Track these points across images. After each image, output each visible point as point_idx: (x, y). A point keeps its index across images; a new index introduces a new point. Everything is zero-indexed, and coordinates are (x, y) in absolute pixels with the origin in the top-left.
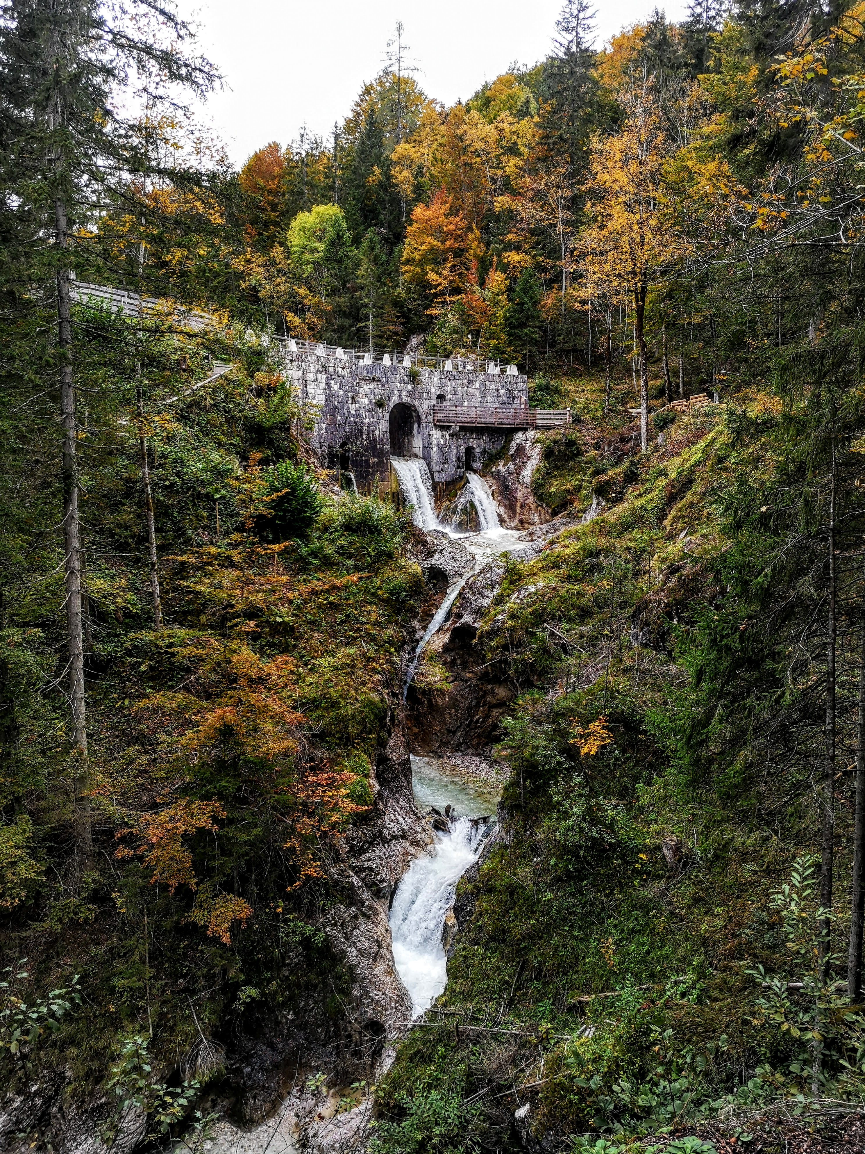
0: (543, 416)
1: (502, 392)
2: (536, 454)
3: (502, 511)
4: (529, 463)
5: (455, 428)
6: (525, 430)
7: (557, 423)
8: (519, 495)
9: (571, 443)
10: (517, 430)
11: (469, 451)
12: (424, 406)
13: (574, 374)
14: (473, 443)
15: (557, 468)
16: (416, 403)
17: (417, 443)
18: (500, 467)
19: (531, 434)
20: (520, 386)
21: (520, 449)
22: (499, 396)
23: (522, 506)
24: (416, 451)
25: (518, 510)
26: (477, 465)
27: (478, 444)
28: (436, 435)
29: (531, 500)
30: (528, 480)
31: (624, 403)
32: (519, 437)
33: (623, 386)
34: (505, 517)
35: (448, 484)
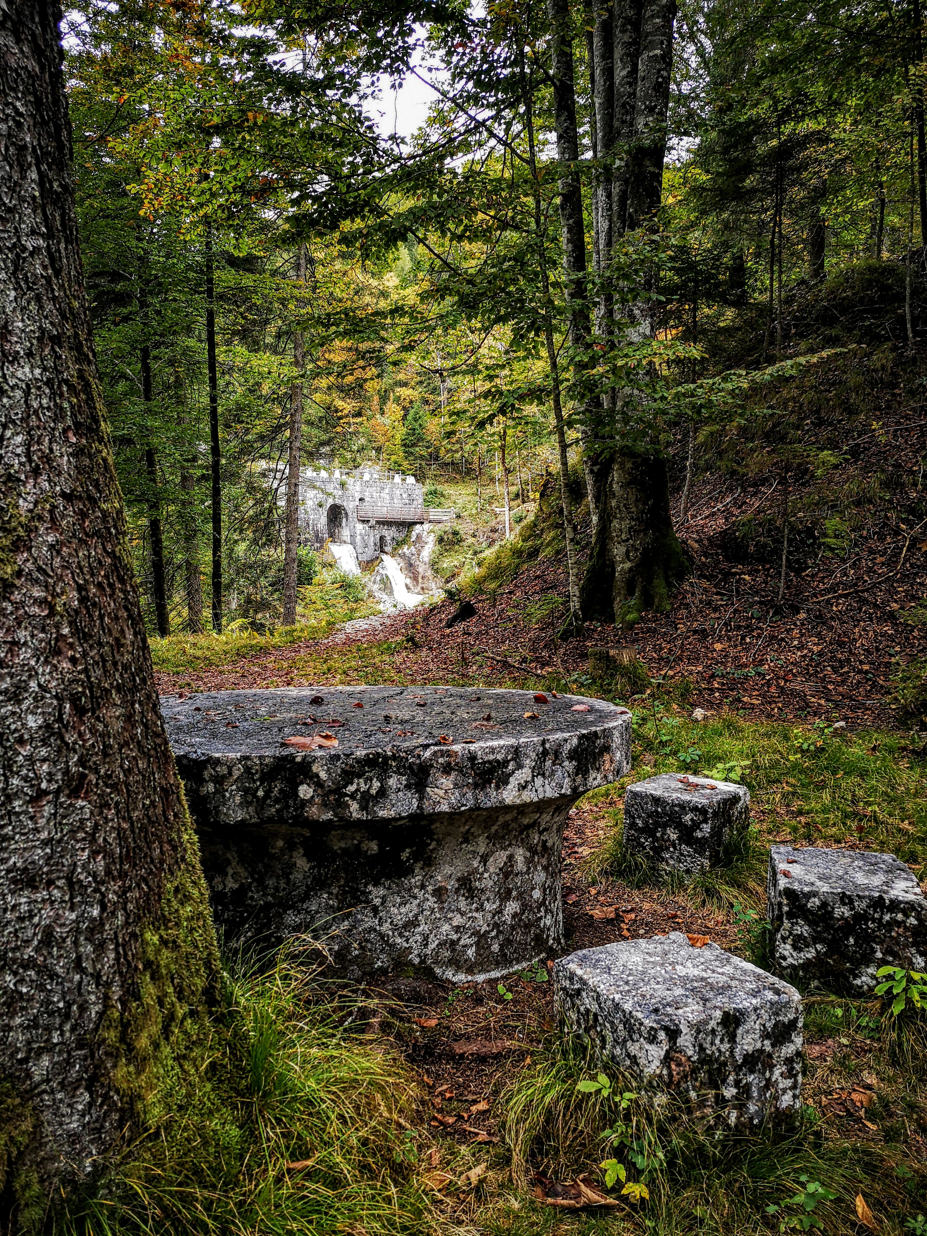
0: (434, 513)
1: (405, 496)
2: (431, 540)
3: (408, 581)
4: (427, 547)
5: (373, 522)
6: (422, 523)
7: (444, 518)
8: (421, 570)
9: (455, 533)
10: (415, 523)
11: (382, 538)
12: (350, 506)
13: (452, 481)
14: (385, 533)
15: (446, 550)
16: (345, 504)
17: (346, 533)
18: (405, 549)
19: (426, 526)
20: (417, 492)
21: (419, 537)
22: (402, 499)
23: (423, 578)
24: (345, 538)
25: (420, 580)
26: (388, 549)
27: (389, 533)
28: (360, 526)
29: (429, 573)
30: (426, 559)
31: (490, 504)
32: (418, 528)
33: (488, 491)
34: (411, 586)
35: (368, 562)
